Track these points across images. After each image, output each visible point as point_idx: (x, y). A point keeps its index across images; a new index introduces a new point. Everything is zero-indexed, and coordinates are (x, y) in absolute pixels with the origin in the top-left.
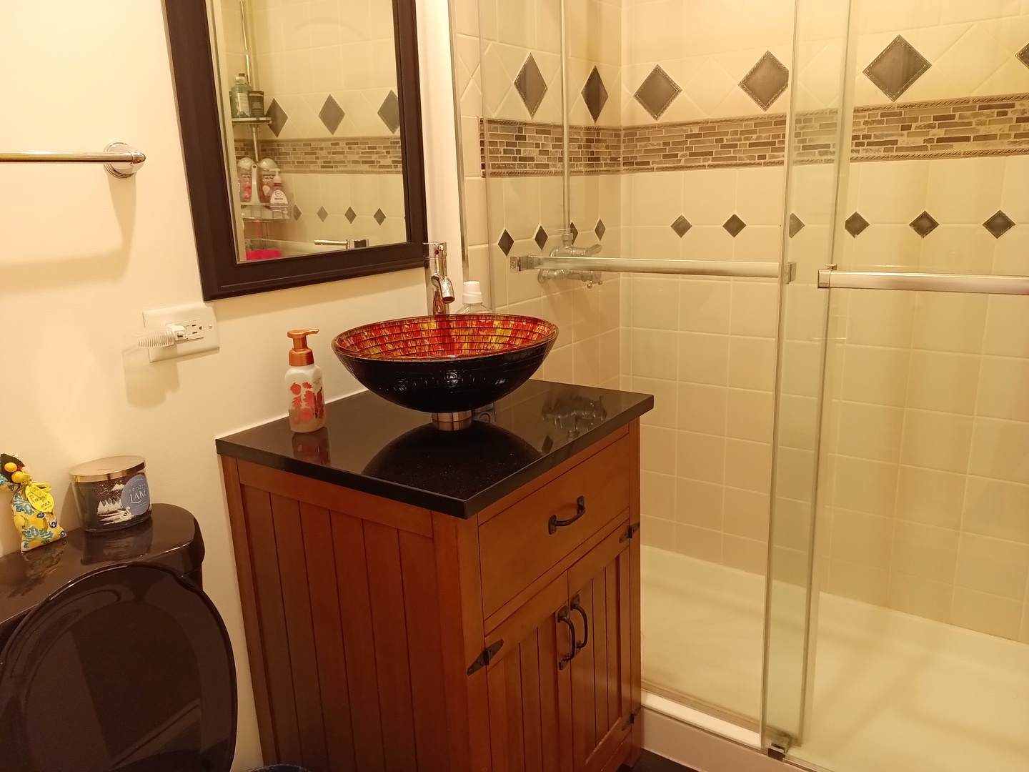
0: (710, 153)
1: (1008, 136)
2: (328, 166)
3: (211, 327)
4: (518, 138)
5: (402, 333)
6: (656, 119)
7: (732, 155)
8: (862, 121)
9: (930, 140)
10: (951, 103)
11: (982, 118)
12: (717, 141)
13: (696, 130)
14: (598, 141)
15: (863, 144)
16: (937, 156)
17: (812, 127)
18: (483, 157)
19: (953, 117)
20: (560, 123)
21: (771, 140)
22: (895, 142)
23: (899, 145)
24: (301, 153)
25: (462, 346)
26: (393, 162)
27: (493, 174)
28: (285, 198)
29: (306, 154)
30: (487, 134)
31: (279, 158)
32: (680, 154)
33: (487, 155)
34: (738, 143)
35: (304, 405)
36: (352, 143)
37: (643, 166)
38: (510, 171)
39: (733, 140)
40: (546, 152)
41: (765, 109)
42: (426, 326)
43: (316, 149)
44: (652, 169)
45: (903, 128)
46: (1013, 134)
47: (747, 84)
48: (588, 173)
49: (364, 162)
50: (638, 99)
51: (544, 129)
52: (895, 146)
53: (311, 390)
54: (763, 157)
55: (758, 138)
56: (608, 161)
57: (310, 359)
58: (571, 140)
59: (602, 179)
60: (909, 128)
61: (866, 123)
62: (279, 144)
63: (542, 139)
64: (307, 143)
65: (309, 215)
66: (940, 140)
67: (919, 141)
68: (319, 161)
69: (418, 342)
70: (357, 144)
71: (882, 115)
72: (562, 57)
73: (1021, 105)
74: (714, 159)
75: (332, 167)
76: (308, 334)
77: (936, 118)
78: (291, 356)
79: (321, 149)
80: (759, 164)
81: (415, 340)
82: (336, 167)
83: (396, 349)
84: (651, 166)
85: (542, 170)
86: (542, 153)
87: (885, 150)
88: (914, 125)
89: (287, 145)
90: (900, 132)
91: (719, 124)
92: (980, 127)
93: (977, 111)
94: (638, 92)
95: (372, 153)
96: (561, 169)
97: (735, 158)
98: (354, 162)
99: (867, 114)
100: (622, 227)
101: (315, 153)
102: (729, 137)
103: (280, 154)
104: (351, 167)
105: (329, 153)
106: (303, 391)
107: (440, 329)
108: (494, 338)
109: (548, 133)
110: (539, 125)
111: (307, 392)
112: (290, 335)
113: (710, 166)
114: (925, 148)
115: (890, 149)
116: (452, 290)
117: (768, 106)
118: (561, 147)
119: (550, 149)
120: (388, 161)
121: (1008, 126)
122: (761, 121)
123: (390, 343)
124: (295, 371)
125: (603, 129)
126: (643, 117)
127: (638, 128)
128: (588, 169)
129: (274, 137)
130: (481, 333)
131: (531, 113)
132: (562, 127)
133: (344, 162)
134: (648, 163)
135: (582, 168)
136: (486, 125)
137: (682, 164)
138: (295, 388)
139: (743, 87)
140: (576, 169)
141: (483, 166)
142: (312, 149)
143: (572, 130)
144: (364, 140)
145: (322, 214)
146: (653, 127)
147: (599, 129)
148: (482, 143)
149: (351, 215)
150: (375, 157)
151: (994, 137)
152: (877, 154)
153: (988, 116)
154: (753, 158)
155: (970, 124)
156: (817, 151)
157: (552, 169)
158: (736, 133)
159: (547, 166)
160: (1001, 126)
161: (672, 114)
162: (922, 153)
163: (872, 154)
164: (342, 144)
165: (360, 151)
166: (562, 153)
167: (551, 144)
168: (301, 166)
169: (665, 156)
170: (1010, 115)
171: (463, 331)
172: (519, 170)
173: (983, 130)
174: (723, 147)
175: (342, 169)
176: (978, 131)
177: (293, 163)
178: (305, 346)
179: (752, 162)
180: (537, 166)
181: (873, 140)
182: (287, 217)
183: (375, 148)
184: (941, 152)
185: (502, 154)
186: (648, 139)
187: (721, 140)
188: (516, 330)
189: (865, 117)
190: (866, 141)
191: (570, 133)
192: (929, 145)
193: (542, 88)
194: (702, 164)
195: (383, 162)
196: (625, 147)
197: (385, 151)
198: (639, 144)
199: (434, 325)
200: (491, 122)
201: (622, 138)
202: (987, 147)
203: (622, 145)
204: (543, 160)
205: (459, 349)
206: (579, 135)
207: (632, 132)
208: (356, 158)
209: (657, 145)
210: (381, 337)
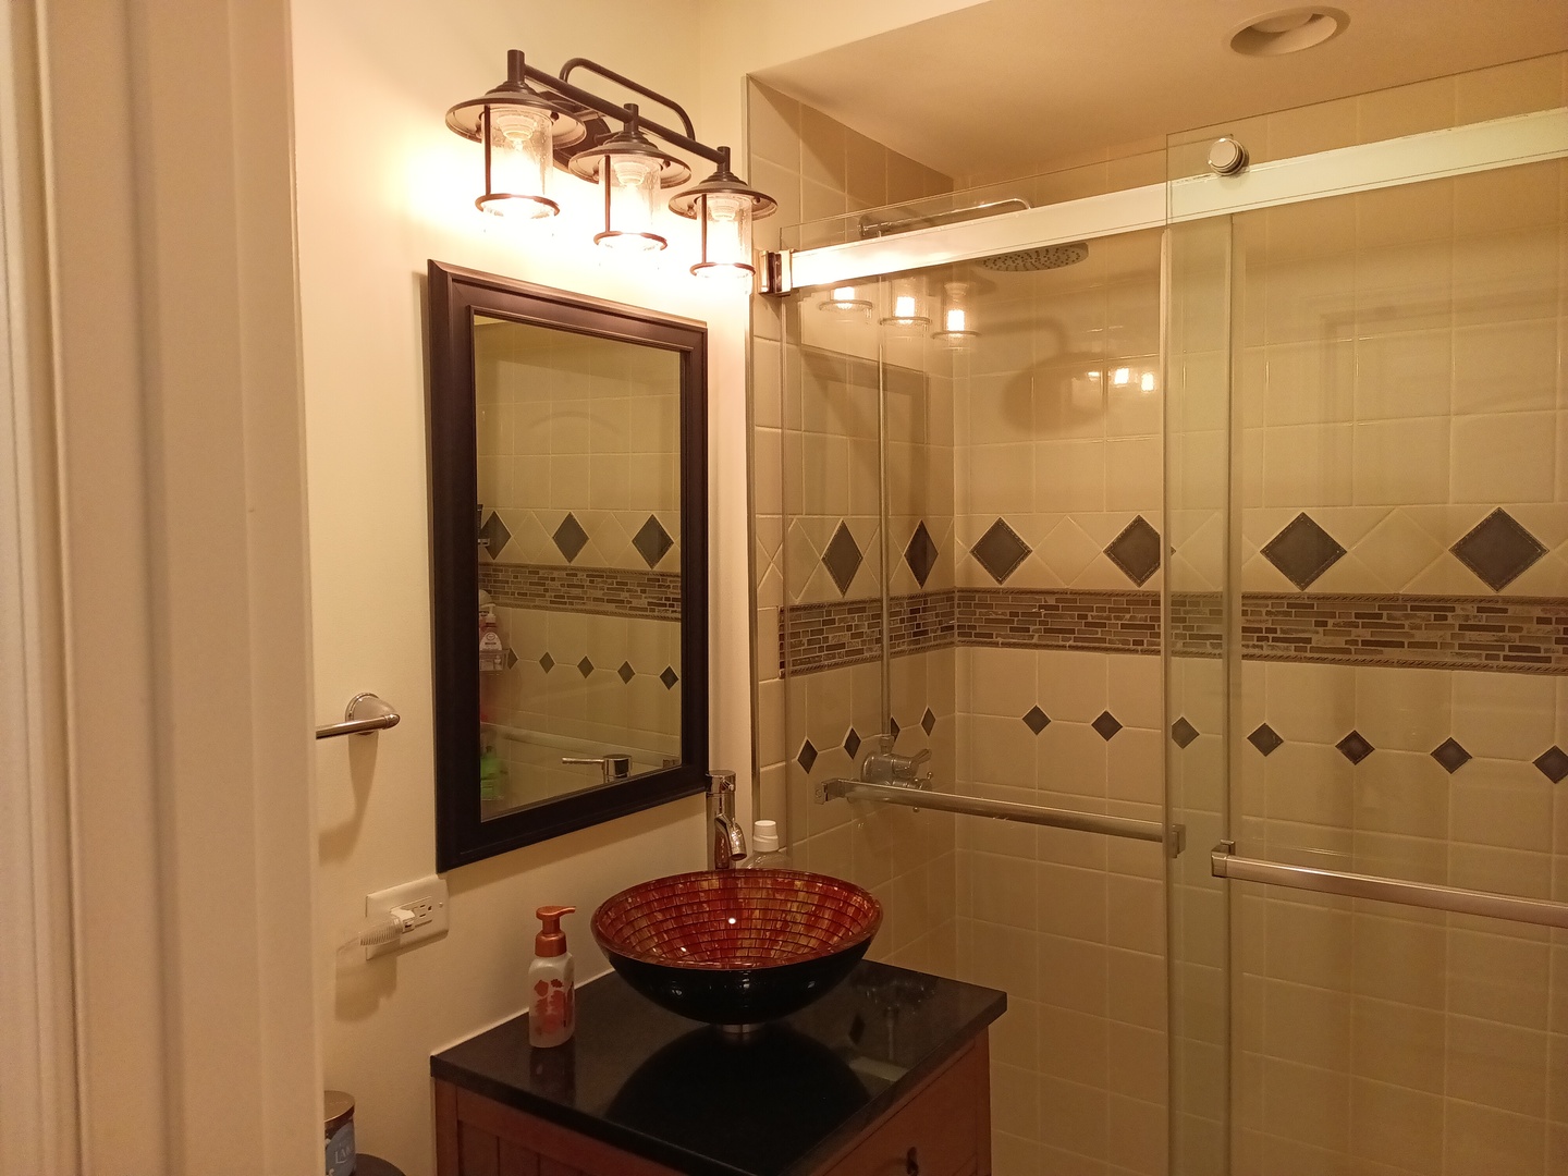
0: (1073, 632)
1: (1451, 646)
2: (559, 602)
3: (441, 906)
4: (825, 623)
5: (675, 895)
6: (1000, 582)
7: (1099, 636)
8: (1264, 610)
9: (1355, 642)
10: (1375, 598)
11: (1418, 621)
12: (1080, 617)
13: (1051, 601)
14: (925, 610)
15: (1267, 639)
16: (1363, 663)
17: (1199, 613)
18: (782, 654)
19: (1379, 616)
20: (877, 596)
21: (1149, 623)
22: (1308, 640)
23: (1313, 644)
24: (525, 583)
25: (752, 913)
26: (649, 603)
27: (794, 673)
28: (498, 643)
29: (531, 584)
30: (788, 623)
31: (494, 587)
32: (1032, 628)
33: (787, 650)
34: (1107, 622)
35: (550, 1010)
36: (595, 574)
37: (985, 639)
38: (814, 665)
39: (1101, 617)
40: (860, 635)
41: (1139, 585)
42: (705, 885)
43: (547, 579)
44: (996, 644)
45: (1318, 624)
46: (1456, 643)
47: (1114, 552)
48: (912, 652)
49: (609, 601)
50: (976, 556)
51: (857, 607)
52: (1309, 646)
53: (561, 989)
54: (1141, 643)
55: (1131, 618)
56: (939, 633)
57: (561, 948)
58: (891, 614)
59: (930, 656)
60: (1324, 624)
61: (1268, 613)
62: (497, 568)
63: (855, 620)
64: (535, 570)
65: (529, 664)
66: (1365, 643)
67: (1340, 642)
68: (547, 594)
69: (695, 908)
70: (602, 577)
71: (1289, 606)
72: (881, 519)
73: (1462, 609)
74: (1076, 640)
75: (565, 603)
76: (563, 913)
77: (1358, 616)
78: (538, 942)
79: (553, 579)
80: (1136, 651)
81: (691, 905)
82: (572, 604)
83: (667, 920)
84: (994, 639)
85: (856, 655)
86: (854, 636)
87: (1296, 649)
88: (1331, 622)
89: (507, 571)
90: (1313, 628)
91: (1081, 597)
92: (1413, 631)
93: (1409, 612)
94: (975, 548)
95: (622, 590)
96: (879, 652)
97: (1104, 640)
98: (596, 599)
99: (1270, 602)
100: (957, 714)
101: (544, 585)
102: (1094, 613)
103: (495, 581)
104: (590, 606)
105: (562, 585)
106: (551, 990)
107: (724, 889)
108: (795, 905)
109: (863, 610)
110: (852, 603)
111: (556, 992)
112: (539, 916)
113: (1071, 648)
114: (1348, 651)
115: (1302, 649)
116: (743, 845)
117: (1143, 581)
118: (879, 625)
119: (865, 630)
120: (643, 602)
121: (1449, 633)
122: (1135, 598)
123: (659, 911)
124: (541, 963)
125: (931, 595)
126: (985, 579)
127: (977, 591)
128: (912, 647)
129: (491, 560)
130: (778, 896)
131: (842, 591)
132: (881, 601)
133: (582, 598)
134: (991, 636)
135: (905, 647)
136: (787, 614)
137: (1034, 641)
138: (541, 987)
139: (1109, 555)
140: (897, 649)
141: (782, 665)
142: (540, 578)
143: (893, 603)
144: (612, 574)
145: (547, 662)
146: (996, 591)
147: (926, 595)
148: (782, 637)
149: (586, 667)
150: (624, 595)
151: (1433, 645)
152: (1285, 654)
153: (1423, 619)
154: (1127, 642)
155: (1402, 626)
156: (1208, 642)
157: (867, 655)
158: (1102, 609)
159: (860, 651)
160: (1440, 633)
161: (1019, 577)
162: (1346, 657)
163: (1280, 653)
164: (582, 576)
165: (606, 586)
166: (881, 632)
167: (866, 623)
168: (524, 599)
169: (1012, 629)
170: (1450, 621)
171: (754, 892)
172: (826, 663)
173: (1420, 636)
174: (1087, 624)
175: (579, 607)
176: (1413, 636)
177: (513, 594)
178: (557, 929)
179: (1127, 647)
180: (848, 653)
181: (1279, 635)
182: (499, 668)
183: (626, 584)
184: (1368, 657)
185: (806, 646)
186: (990, 606)
187: (1086, 617)
188: (824, 896)
189: (1267, 606)
190: (1271, 636)
191: (889, 607)
192: (1352, 648)
193: (856, 558)
194: (1061, 643)
195: (635, 603)
196: (960, 613)
197: (639, 589)
198: (978, 611)
199: (715, 883)
200: (794, 609)
201: (956, 602)
202: (1425, 656)
203: (957, 610)
204: (857, 644)
205: (747, 919)
206: (901, 605)
207: (969, 594)
208: (599, 594)
209: (1002, 614)
210: (649, 903)
